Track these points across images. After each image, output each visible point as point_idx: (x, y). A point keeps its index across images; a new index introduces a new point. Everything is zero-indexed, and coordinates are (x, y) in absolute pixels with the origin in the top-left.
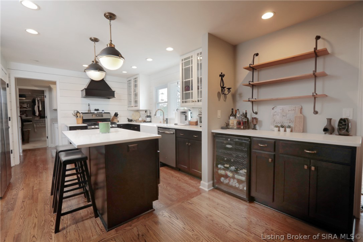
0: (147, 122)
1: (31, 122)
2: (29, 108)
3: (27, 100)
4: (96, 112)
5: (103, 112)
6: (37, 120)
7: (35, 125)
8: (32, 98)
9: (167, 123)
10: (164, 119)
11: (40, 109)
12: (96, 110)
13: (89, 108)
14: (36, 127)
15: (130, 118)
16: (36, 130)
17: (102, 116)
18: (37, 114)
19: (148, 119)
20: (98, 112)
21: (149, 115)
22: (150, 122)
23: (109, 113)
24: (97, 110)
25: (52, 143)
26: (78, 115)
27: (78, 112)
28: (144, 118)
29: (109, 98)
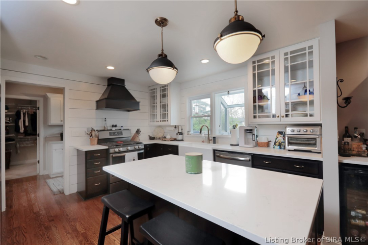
0: (179, 140)
1: (13, 140)
2: (12, 123)
3: (10, 113)
4: (114, 129)
5: (122, 128)
6: (20, 138)
7: (18, 145)
8: (16, 110)
9: (214, 142)
10: (209, 138)
11: (27, 124)
12: (113, 126)
13: (105, 124)
14: (20, 147)
15: (152, 136)
16: (19, 151)
17: (121, 134)
18: (22, 130)
19: (180, 137)
20: (116, 128)
21: (180, 131)
22: (182, 140)
23: (128, 130)
24: (116, 126)
25: (44, 169)
26: (93, 133)
27: (93, 130)
28: (175, 136)
29: (129, 111)
